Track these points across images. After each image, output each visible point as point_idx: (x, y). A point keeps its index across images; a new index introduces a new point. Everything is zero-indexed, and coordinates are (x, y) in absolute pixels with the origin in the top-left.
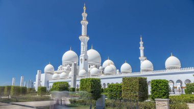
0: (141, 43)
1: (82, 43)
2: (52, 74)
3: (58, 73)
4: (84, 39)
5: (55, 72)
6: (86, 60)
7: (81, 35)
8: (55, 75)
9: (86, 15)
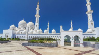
7: (36, 14)
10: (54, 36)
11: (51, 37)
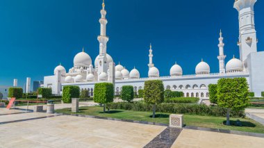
0: (151, 51)
1: (101, 44)
2: (65, 76)
3: (71, 76)
4: (104, 39)
5: (67, 74)
6: (105, 62)
7: (99, 35)
8: (68, 78)
9: (105, 13)
10: (178, 83)
11: (175, 87)
